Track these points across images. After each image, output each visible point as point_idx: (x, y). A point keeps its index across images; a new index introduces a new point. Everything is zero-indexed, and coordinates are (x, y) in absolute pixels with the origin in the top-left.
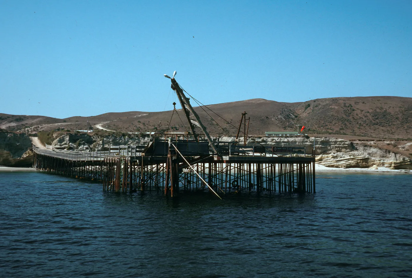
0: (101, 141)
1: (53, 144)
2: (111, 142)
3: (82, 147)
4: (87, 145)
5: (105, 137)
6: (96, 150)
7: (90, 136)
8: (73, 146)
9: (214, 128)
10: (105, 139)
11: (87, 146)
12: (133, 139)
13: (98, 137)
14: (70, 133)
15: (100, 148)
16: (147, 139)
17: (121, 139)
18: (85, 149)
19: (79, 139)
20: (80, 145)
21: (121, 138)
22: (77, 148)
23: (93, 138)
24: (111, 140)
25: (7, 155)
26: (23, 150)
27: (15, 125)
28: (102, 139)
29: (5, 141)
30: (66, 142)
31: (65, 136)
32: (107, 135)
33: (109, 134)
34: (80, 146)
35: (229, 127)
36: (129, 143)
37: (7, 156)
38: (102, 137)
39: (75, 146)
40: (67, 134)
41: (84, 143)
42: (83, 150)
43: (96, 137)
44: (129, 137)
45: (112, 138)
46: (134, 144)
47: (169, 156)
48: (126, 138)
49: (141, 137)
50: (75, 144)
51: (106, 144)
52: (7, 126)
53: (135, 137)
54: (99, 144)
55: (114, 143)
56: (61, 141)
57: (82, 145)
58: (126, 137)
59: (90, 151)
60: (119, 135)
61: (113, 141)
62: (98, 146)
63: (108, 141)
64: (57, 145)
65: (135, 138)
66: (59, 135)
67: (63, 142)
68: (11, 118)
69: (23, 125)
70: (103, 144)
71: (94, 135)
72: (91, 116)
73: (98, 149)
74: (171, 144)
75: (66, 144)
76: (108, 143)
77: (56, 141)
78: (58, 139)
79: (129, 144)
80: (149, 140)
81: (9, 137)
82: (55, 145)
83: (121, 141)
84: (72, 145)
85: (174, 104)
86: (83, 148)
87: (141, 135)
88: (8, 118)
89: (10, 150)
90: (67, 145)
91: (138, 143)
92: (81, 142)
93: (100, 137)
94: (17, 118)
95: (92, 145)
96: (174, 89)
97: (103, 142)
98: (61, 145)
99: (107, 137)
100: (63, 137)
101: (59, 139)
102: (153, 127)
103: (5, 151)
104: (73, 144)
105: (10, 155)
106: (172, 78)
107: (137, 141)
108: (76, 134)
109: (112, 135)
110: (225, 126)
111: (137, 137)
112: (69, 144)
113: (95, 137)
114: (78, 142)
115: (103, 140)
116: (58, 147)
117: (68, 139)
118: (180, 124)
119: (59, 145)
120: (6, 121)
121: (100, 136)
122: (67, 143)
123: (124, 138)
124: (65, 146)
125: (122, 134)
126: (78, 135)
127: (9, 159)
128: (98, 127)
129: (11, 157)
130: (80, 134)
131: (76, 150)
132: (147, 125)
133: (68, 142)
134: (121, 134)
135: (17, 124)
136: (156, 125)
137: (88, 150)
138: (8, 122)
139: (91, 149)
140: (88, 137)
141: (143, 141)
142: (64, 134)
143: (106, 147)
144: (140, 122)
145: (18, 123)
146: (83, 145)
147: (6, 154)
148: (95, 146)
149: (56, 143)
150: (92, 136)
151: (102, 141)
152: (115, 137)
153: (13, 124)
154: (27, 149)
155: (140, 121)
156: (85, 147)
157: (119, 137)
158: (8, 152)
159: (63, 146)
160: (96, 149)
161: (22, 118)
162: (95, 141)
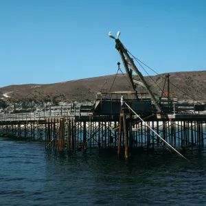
4: (2, 109)
5: (16, 102)
6: (9, 113)
7: (4, 102)
12: (38, 103)
15: (13, 111)
16: (48, 104)
17: (29, 104)
24: (21, 105)
32: (18, 100)
43: (9, 102)
46: (38, 107)
47: (121, 115)
49: (44, 102)
55: (23, 107)
58: (33, 102)
60: (27, 100)
62: (11, 109)
63: (18, 105)
74: (124, 103)
79: (35, 108)
85: (119, 64)
91: (42, 106)
93: (12, 102)
95: (6, 108)
96: (118, 49)
106: (117, 38)
111: (41, 101)
125: (30, 100)
137: (3, 113)
139: (5, 111)
143: (17, 110)
148: (8, 110)
151: (14, 105)
152: (24, 102)
162: (8, 106)
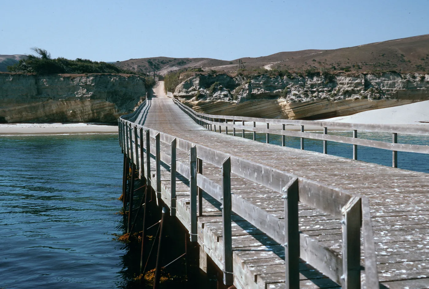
0: (246, 84)
1: (176, 90)
2: (262, 86)
3: (219, 93)
4: (226, 91)
5: (253, 79)
6: (239, 99)
7: (232, 78)
8: (205, 93)
9: (406, 66)
10: (252, 81)
11: (225, 93)
12: (295, 80)
13: (243, 79)
14: (201, 74)
15: (245, 95)
16: (315, 80)
17: (277, 81)
18: (222, 96)
19: (214, 82)
20: (215, 90)
21: (277, 79)
22: (211, 96)
23: (235, 80)
24: (261, 82)
25: (110, 108)
26: (134, 99)
27: (178, 69)
28: (248, 81)
29: (106, 87)
30: (194, 87)
31: (193, 78)
32: (256, 75)
33: (259, 73)
34: (215, 93)
35: (424, 64)
36: (289, 86)
37: (110, 110)
38: (248, 78)
39: (208, 92)
40: (197, 75)
41: (221, 87)
42: (220, 98)
43: (240, 78)
44: (289, 78)
45: (264, 80)
46: (296, 87)
48: (285, 79)
49: (307, 77)
50: (208, 90)
51: (254, 89)
52: (168, 71)
53: (297, 77)
54: (244, 89)
55: (266, 87)
56: (187, 86)
57: (218, 90)
58: (285, 77)
59: (229, 99)
60: (274, 75)
61: (264, 83)
62: (243, 91)
63: (257, 84)
64: (181, 93)
65: (298, 79)
66: (185, 77)
67: (190, 87)
68: (173, 62)
69: (185, 68)
70: (250, 89)
71: (238, 76)
72: (261, 57)
73: (243, 96)
75: (194, 90)
76: (258, 87)
77: (180, 86)
78: (183, 83)
79: (288, 88)
80: (319, 81)
81: (113, 81)
82: (179, 92)
83: (277, 84)
84: (203, 91)
86: (220, 95)
87: (306, 74)
88: (170, 62)
89: (115, 101)
90: (197, 92)
91: (302, 86)
92: (218, 86)
93: (245, 79)
94: (180, 61)
95: (235, 90)
97: (250, 85)
98: (187, 92)
99: (256, 78)
100: (191, 80)
101: (185, 82)
102: (331, 66)
103: (107, 103)
104: (205, 90)
105: (115, 108)
107: (302, 82)
108: (210, 75)
109: (263, 75)
110: (419, 62)
111: (301, 76)
112: (200, 90)
113: (238, 79)
114: (212, 87)
115: (250, 82)
116: (184, 94)
117: (197, 82)
118: (363, 62)
119: (185, 92)
120: (168, 65)
121: (245, 76)
122: (196, 88)
123: (281, 78)
124: (193, 92)
125: (279, 72)
126: (213, 76)
127: (113, 113)
128: (266, 68)
129: (115, 111)
130: (216, 75)
131: (209, 98)
132: (323, 64)
133: (199, 87)
134: (276, 73)
135: (179, 68)
136: (335, 63)
137: (228, 99)
138: (170, 66)
139: (232, 96)
140: (228, 79)
141: (310, 82)
142: (193, 76)
143: (254, 92)
144: (315, 61)
145: (179, 66)
146: (219, 92)
147: (109, 106)
148: (237, 92)
149: (181, 89)
150: (234, 78)
151: (248, 84)
152: (268, 77)
153: (175, 68)
154: (138, 99)
155: (315, 59)
156: (223, 93)
157: (274, 77)
158: (111, 104)
159: (190, 94)
160: (240, 97)
161: (185, 61)
162: (238, 85)
